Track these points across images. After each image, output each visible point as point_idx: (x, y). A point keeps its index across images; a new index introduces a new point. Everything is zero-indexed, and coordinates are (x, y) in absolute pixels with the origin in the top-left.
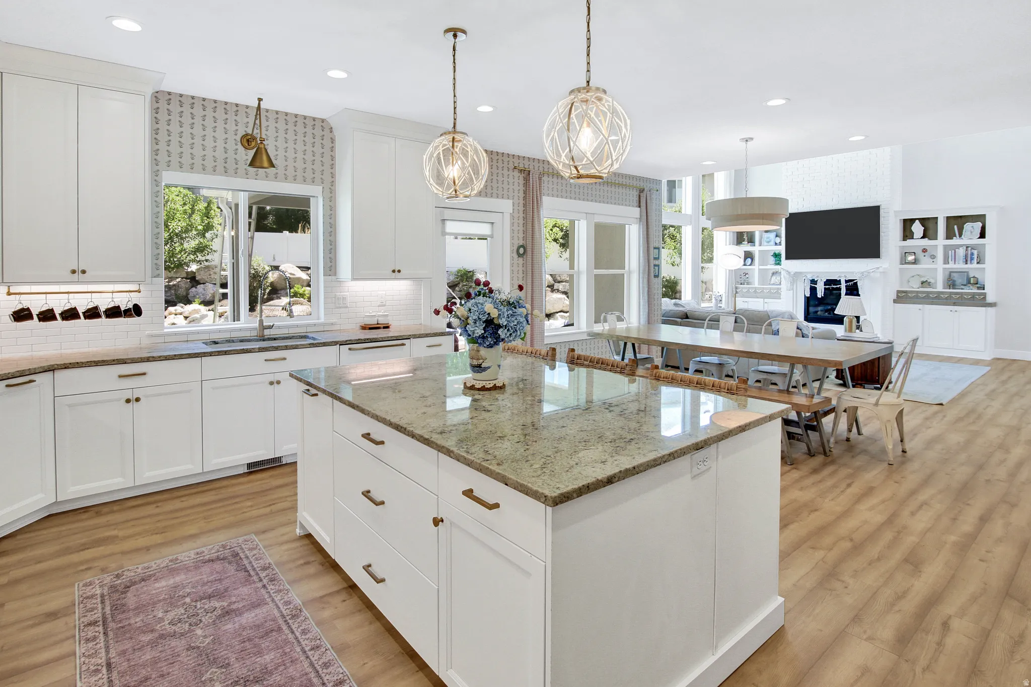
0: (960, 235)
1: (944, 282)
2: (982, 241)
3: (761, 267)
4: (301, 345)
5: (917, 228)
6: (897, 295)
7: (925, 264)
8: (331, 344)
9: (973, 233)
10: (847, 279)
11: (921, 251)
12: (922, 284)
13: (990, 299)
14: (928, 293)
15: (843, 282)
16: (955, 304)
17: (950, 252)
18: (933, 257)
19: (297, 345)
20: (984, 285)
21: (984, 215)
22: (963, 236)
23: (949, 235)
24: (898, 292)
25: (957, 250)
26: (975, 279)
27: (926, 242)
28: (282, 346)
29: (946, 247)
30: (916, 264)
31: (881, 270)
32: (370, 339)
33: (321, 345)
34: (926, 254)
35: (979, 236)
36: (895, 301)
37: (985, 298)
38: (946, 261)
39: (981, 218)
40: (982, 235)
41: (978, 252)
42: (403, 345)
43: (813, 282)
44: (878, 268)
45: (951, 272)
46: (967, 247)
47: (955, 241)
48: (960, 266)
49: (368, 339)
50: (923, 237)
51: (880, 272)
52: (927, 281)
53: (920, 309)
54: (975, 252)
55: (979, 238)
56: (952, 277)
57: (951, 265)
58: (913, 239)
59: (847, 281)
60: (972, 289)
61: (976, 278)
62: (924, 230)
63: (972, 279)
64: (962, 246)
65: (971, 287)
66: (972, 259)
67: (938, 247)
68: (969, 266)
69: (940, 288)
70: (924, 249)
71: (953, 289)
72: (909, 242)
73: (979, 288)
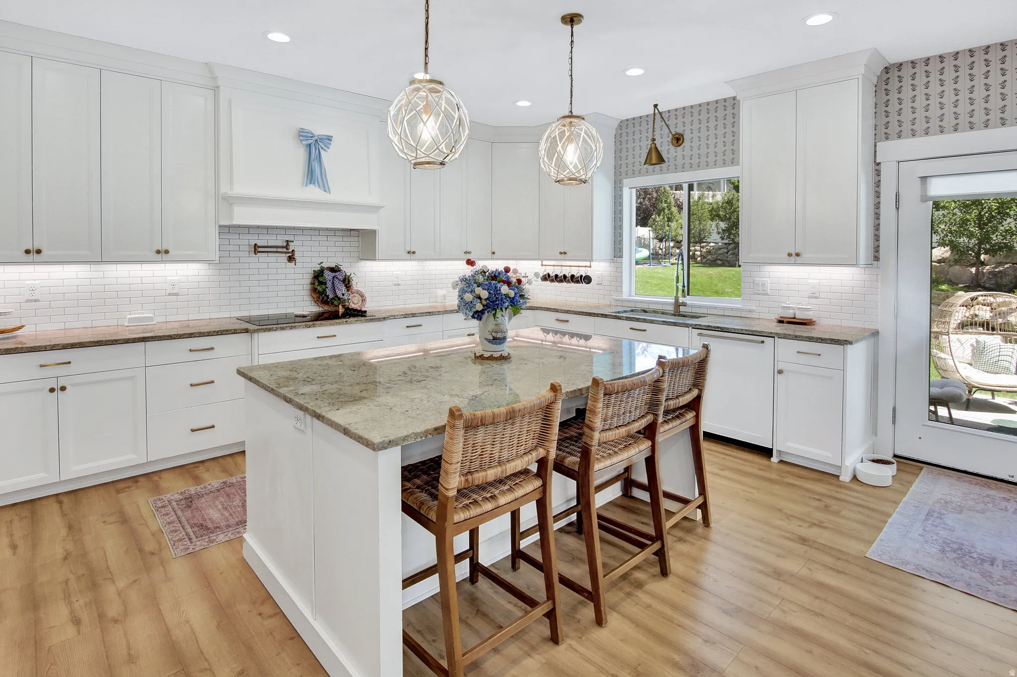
4: (656, 321)
8: (681, 325)
19: (653, 320)
28: (641, 319)
32: (721, 328)
33: (672, 324)
42: (763, 342)
49: (718, 327)
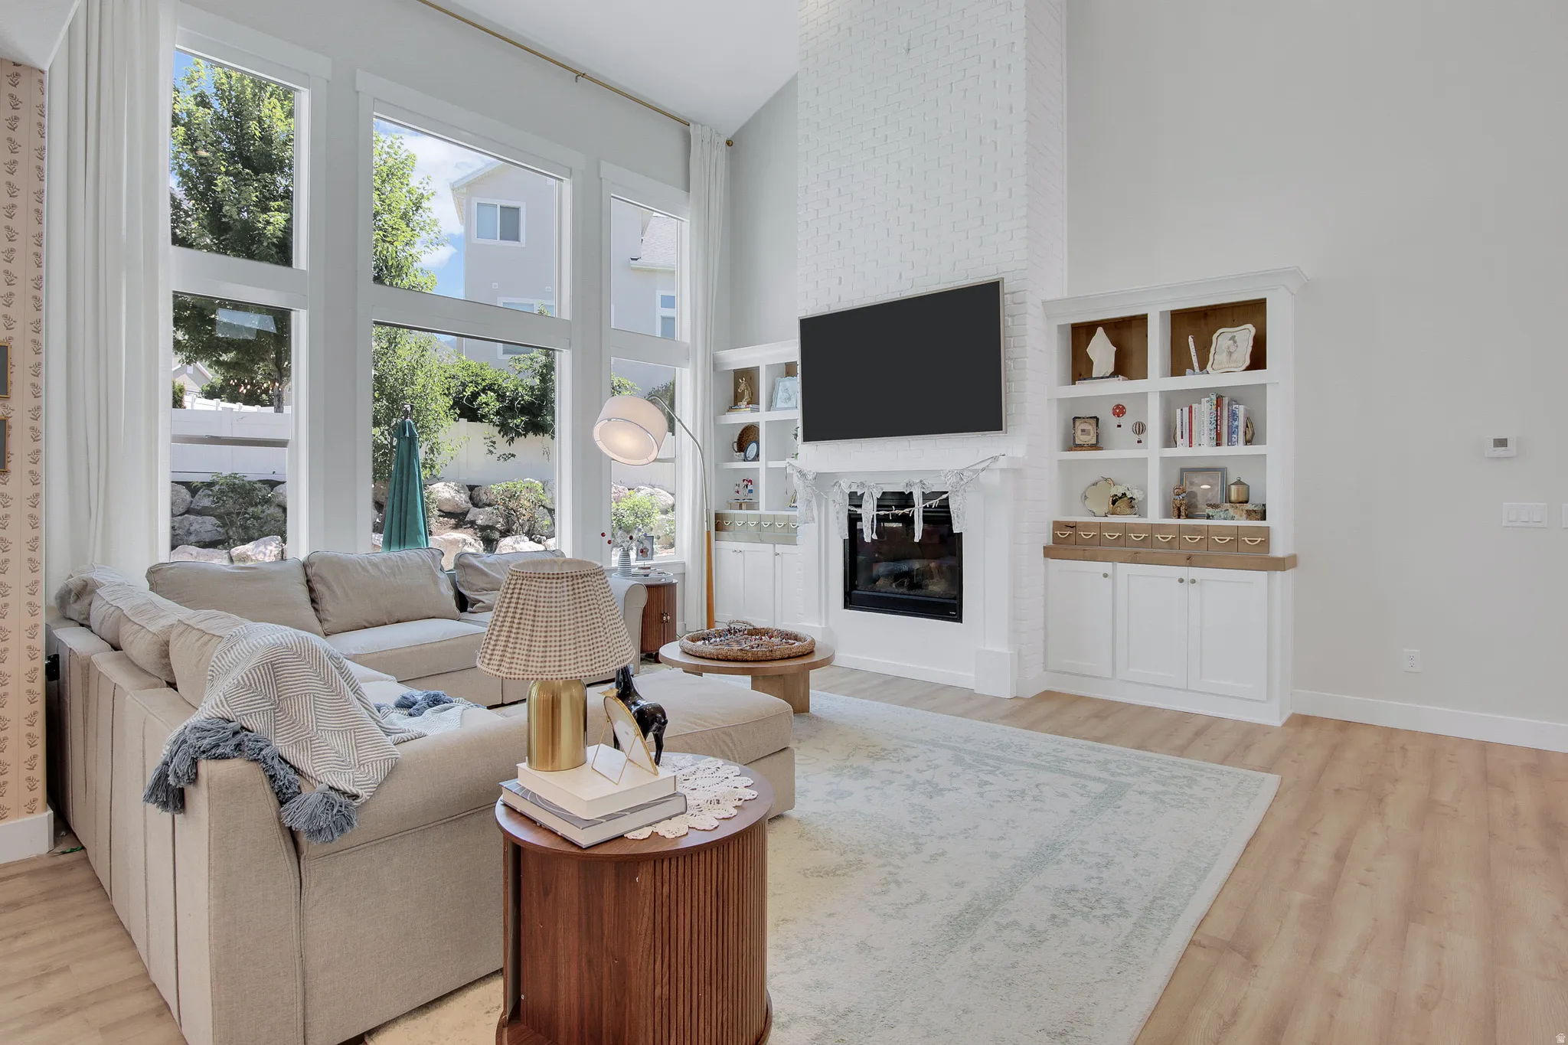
0: (1203, 367)
1: (1164, 495)
2: (1256, 377)
3: (773, 464)
5: (1101, 350)
6: (1055, 536)
7: (1120, 451)
9: (1235, 356)
10: (927, 492)
11: (1111, 411)
12: (1114, 503)
13: (1279, 548)
14: (1125, 528)
15: (917, 498)
16: (1190, 561)
17: (1179, 411)
18: (1140, 428)
20: (1264, 505)
21: (1262, 303)
22: (1209, 368)
23: (1178, 365)
24: (1058, 526)
25: (1194, 406)
26: (1241, 487)
27: (1121, 387)
29: (1170, 400)
30: (1101, 449)
31: (1002, 463)
34: (1122, 420)
35: (1248, 362)
36: (1048, 552)
37: (1265, 543)
38: (1170, 441)
39: (1253, 311)
40: (1258, 360)
41: (1246, 410)
43: (855, 500)
44: (995, 459)
45: (1183, 470)
46: (1219, 399)
47: (1191, 381)
48: (1204, 450)
50: (1114, 374)
51: (1002, 470)
52: (1124, 495)
53: (1106, 576)
54: (1241, 410)
55: (1248, 368)
56: (1186, 483)
57: (1181, 450)
58: (1091, 378)
59: (926, 497)
60: (1233, 518)
61: (1244, 484)
62: (1116, 353)
63: (1233, 488)
64: (1204, 392)
65: (1231, 512)
66: (1232, 431)
67: (1149, 396)
68: (1225, 450)
69: (1154, 514)
70: (1118, 406)
71: (1187, 517)
72: (1083, 389)
73: (1250, 514)
